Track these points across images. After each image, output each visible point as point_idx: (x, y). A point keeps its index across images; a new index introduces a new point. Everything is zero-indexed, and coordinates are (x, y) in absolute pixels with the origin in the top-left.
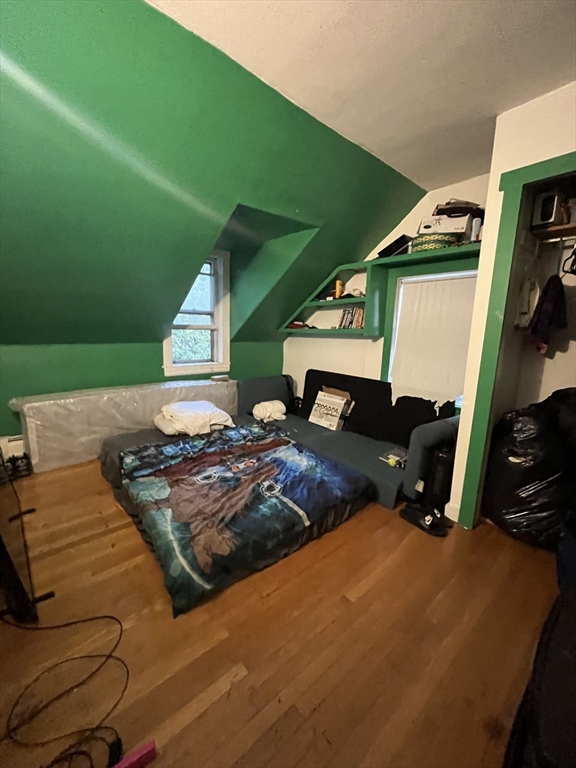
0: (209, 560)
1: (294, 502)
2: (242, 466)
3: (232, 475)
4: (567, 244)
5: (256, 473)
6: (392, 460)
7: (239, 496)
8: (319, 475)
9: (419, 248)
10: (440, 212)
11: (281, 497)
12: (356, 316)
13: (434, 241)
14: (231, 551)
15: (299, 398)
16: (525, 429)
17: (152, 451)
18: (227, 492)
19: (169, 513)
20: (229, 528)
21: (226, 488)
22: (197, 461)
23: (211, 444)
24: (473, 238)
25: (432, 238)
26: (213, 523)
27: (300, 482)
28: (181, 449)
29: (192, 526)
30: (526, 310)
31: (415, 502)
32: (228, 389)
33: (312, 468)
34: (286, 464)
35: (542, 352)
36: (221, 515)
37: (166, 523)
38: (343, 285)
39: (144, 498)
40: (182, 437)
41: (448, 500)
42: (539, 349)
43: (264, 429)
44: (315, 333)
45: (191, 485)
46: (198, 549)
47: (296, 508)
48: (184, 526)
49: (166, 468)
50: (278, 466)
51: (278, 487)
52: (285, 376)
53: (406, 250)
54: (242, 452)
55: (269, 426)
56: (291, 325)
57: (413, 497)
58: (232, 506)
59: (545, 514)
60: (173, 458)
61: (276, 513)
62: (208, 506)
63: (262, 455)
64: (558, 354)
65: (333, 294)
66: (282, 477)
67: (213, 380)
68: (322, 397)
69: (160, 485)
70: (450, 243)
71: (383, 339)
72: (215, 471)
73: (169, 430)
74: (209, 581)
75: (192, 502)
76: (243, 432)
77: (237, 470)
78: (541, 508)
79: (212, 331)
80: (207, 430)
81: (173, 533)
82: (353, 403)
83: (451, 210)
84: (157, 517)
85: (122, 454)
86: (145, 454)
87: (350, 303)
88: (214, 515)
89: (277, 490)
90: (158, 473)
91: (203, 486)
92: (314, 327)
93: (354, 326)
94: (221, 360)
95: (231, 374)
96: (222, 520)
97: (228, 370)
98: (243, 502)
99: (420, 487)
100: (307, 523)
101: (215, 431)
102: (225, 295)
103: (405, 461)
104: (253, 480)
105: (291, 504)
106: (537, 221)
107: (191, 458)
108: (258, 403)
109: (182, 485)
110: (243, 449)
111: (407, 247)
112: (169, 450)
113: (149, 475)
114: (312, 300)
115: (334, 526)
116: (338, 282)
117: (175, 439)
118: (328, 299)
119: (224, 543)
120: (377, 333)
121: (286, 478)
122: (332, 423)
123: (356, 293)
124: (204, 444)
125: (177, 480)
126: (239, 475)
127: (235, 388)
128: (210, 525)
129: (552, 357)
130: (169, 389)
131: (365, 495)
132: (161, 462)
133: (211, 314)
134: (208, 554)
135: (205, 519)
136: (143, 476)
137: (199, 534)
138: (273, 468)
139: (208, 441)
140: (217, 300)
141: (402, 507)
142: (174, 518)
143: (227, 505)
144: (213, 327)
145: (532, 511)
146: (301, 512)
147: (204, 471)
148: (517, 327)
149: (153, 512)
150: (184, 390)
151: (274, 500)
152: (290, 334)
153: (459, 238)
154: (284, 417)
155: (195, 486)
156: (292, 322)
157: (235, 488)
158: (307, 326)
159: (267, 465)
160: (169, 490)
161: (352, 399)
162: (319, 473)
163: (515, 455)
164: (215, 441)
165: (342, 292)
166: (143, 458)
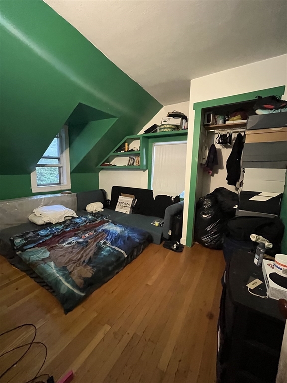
0: (82, 281)
1: (118, 248)
2: (87, 235)
3: (83, 240)
4: (216, 132)
5: (95, 238)
6: (157, 224)
7: (90, 250)
8: (127, 234)
9: (162, 130)
10: (170, 115)
11: (112, 246)
12: (136, 160)
13: (168, 128)
14: (92, 275)
15: (109, 200)
16: (208, 204)
17: (31, 234)
18: (83, 248)
19: (52, 264)
20: (89, 265)
21: (81, 247)
22: (62, 236)
23: (67, 227)
24: (183, 128)
25: (167, 126)
26: (79, 264)
27: (119, 238)
28: (50, 231)
29: (68, 268)
30: (204, 157)
31: (169, 240)
32: (71, 198)
33: (122, 232)
34: (109, 231)
35: (210, 174)
36: (82, 260)
37: (52, 269)
38: (128, 145)
39: (34, 259)
40: (48, 225)
41: (182, 237)
42: (209, 172)
43: (94, 216)
44: (115, 168)
45: (62, 248)
46: (74, 277)
47: (120, 250)
48: (63, 269)
49: (43, 242)
50: (106, 233)
51: (108, 243)
52: (101, 190)
53: (156, 131)
54: (85, 229)
55: (96, 215)
56: (103, 164)
57: (168, 238)
58: (87, 255)
59: (216, 236)
60: (46, 236)
61: (110, 254)
62: (74, 257)
63: (96, 229)
64: (215, 174)
65: (124, 149)
66: (109, 238)
67: (62, 193)
68: (121, 199)
69: (43, 251)
70: (174, 129)
71: (148, 170)
72: (73, 240)
73: (40, 222)
74: (83, 292)
75: (64, 256)
76: (84, 219)
77: (85, 238)
78: (215, 234)
79: (60, 167)
80: (63, 220)
81: (57, 273)
82: (136, 200)
83: (174, 115)
84: (45, 267)
85: (12, 239)
86: (28, 236)
87: (132, 153)
88: (79, 260)
89: (108, 244)
90: (39, 245)
91: (68, 248)
92: (115, 165)
93: (135, 164)
94: (65, 183)
95: (73, 190)
96: (84, 262)
97: (70, 188)
98: (92, 252)
99: (170, 233)
100: (126, 256)
101: (67, 220)
102: (66, 148)
103: (163, 223)
104: (95, 241)
105: (117, 249)
106: (206, 123)
107: (57, 235)
108: (89, 204)
109: (56, 249)
110: (85, 227)
111: (157, 129)
112: (43, 233)
113: (34, 247)
114: (114, 152)
115: (137, 256)
116: (126, 144)
117: (44, 227)
118: (122, 151)
119: (88, 272)
120: (145, 168)
121: (111, 238)
122: (127, 211)
123: (135, 149)
124: (63, 227)
125: (52, 247)
126: (86, 240)
127: (76, 198)
128: (78, 265)
129: (213, 176)
130: (37, 199)
131: (148, 240)
132: (40, 239)
133: (59, 158)
134: (80, 278)
135: (74, 263)
136: (30, 248)
137: (73, 270)
138: (103, 234)
139: (65, 226)
140: (61, 151)
141: (164, 243)
142: (56, 266)
143: (84, 255)
144: (61, 165)
145: (212, 235)
146: (122, 252)
147: (67, 241)
148: (201, 164)
149: (42, 265)
150: (46, 200)
151: (108, 248)
152: (102, 169)
153: (177, 127)
154: (103, 210)
155: (64, 249)
156: (103, 163)
157: (87, 246)
158: (111, 164)
159: (100, 233)
160: (49, 253)
161: (136, 199)
162: (126, 233)
163: (205, 214)
164: (69, 225)
165: (128, 149)
166: (27, 239)
